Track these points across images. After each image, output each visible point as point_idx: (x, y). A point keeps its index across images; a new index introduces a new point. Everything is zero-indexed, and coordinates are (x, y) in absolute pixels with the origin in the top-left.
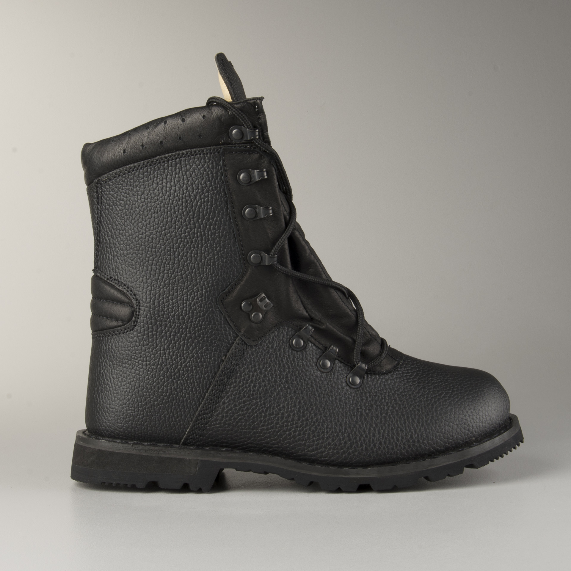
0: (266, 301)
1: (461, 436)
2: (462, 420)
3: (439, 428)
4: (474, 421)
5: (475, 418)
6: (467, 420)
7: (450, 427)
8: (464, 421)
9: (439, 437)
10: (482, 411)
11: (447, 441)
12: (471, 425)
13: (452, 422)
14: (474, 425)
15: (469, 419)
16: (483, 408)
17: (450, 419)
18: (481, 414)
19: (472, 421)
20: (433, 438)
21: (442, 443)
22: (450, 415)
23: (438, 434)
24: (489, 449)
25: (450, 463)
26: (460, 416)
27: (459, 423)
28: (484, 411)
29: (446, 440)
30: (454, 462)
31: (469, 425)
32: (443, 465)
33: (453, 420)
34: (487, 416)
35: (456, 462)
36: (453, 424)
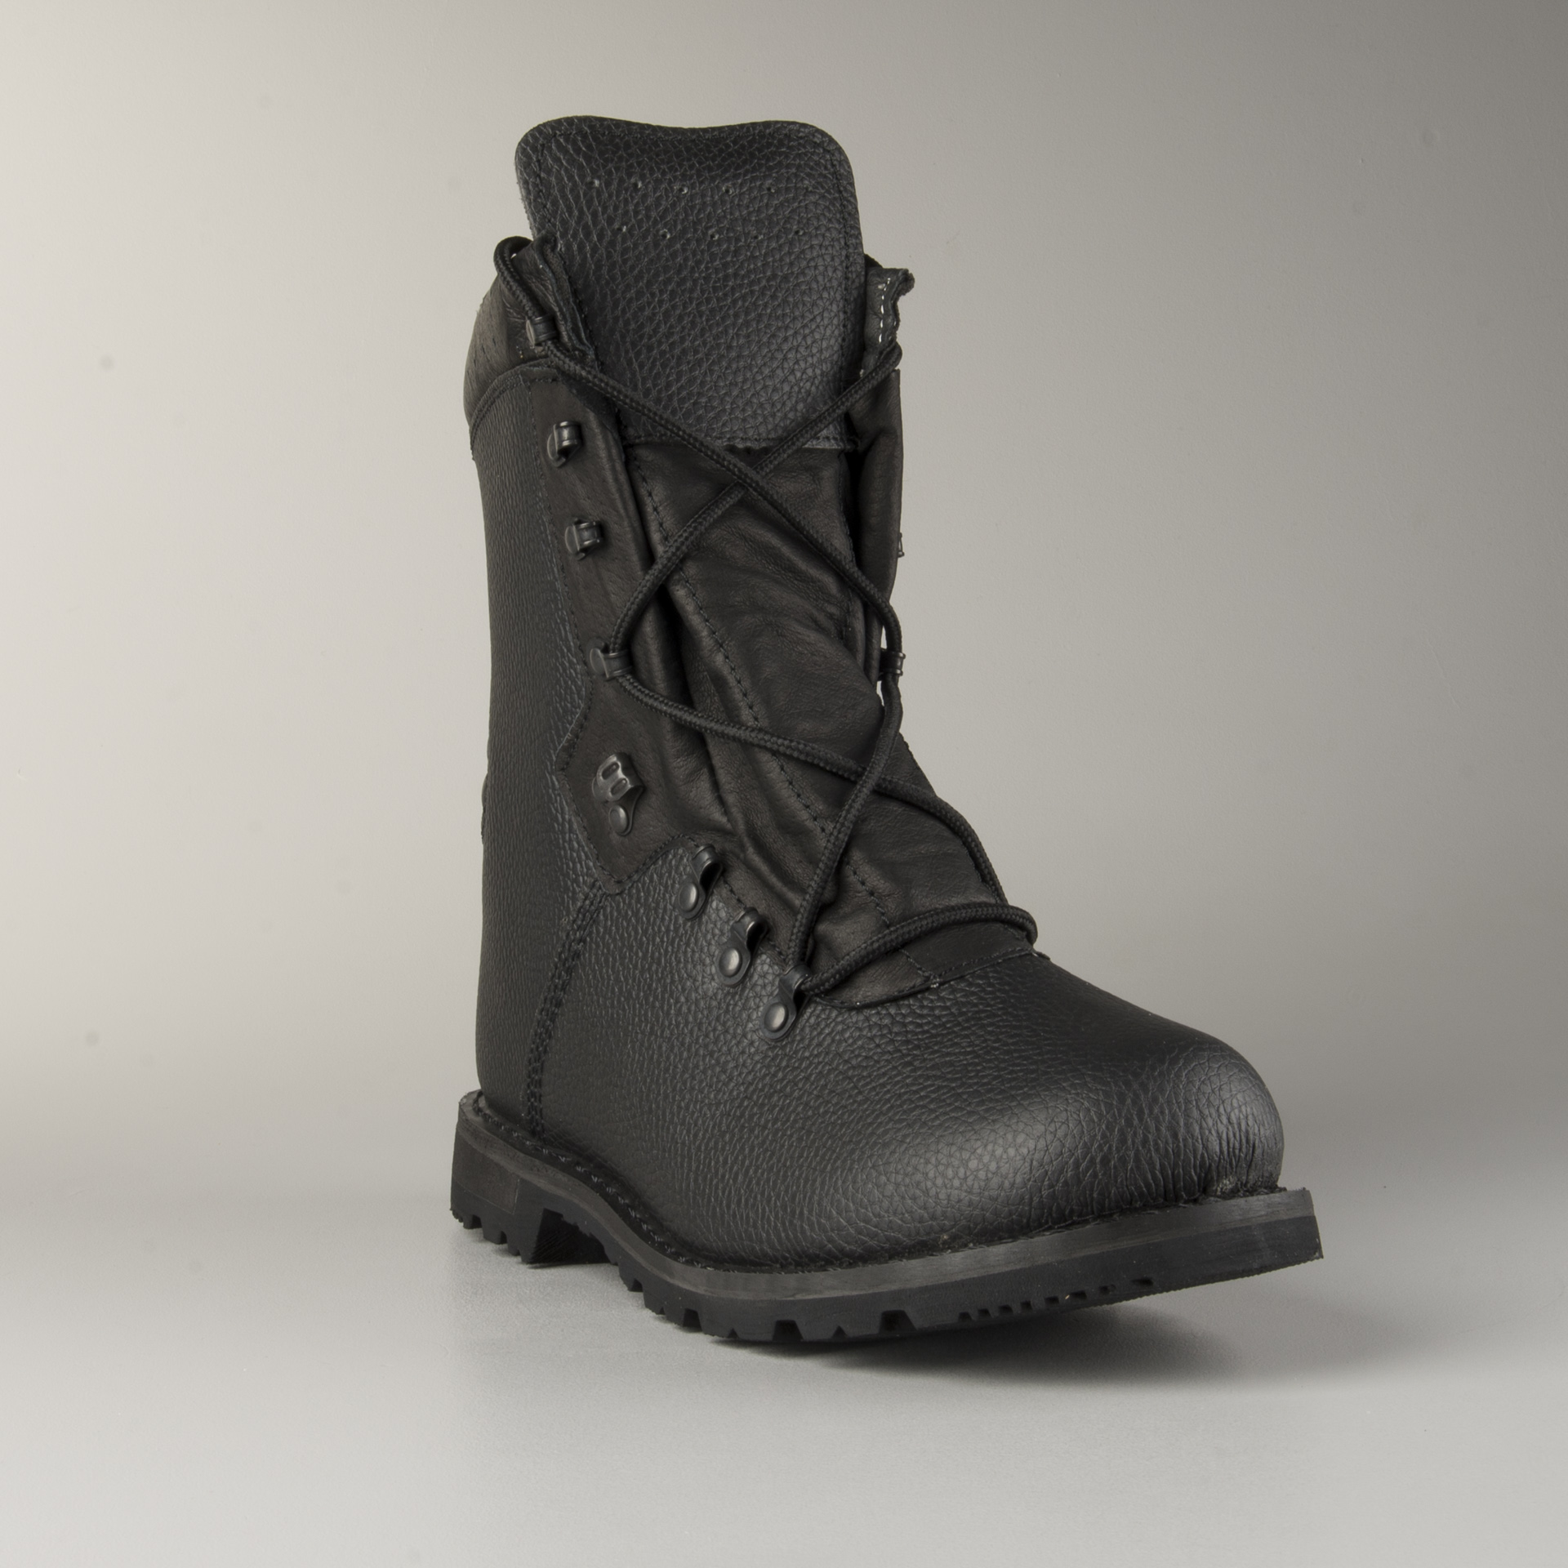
0: (617, 777)
1: (902, 1220)
2: (913, 1174)
3: (850, 1186)
4: (947, 1182)
5: (950, 1173)
6: (927, 1174)
7: (878, 1186)
8: (919, 1177)
9: (846, 1212)
10: (981, 1156)
11: (865, 1227)
12: (933, 1192)
13: (886, 1175)
14: (942, 1196)
15: (931, 1175)
16: (990, 1147)
17: (888, 1163)
18: (973, 1164)
19: (939, 1181)
20: (830, 1211)
21: (852, 1231)
22: (891, 1154)
23: (844, 1201)
24: (960, 1277)
25: (847, 1293)
26: (914, 1161)
27: (903, 1179)
28: (986, 1159)
29: (862, 1224)
30: (855, 1293)
31: (926, 1192)
32: (827, 1294)
33: (892, 1168)
34: (990, 1175)
35: (861, 1295)
36: (888, 1180)
